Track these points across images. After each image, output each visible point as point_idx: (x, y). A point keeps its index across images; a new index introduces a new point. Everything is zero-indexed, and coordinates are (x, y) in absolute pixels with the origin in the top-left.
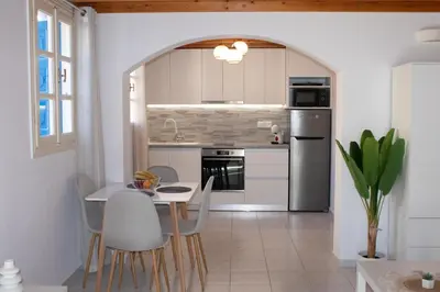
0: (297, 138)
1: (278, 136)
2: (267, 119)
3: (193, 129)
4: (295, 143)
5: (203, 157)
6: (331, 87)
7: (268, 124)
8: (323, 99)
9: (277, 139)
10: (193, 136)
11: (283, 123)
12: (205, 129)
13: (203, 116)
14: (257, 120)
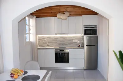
0: (87, 45)
1: (80, 44)
2: (77, 39)
3: (53, 43)
4: (86, 47)
5: (55, 52)
6: (97, 28)
7: (76, 41)
8: (95, 32)
9: (79, 45)
10: (53, 45)
11: (81, 40)
12: (57, 42)
13: (56, 38)
14: (73, 40)
